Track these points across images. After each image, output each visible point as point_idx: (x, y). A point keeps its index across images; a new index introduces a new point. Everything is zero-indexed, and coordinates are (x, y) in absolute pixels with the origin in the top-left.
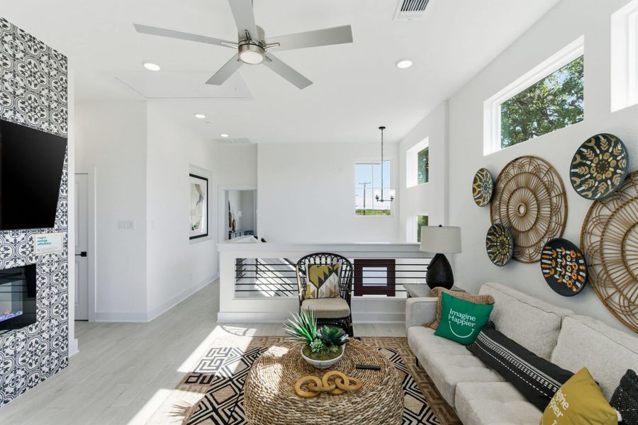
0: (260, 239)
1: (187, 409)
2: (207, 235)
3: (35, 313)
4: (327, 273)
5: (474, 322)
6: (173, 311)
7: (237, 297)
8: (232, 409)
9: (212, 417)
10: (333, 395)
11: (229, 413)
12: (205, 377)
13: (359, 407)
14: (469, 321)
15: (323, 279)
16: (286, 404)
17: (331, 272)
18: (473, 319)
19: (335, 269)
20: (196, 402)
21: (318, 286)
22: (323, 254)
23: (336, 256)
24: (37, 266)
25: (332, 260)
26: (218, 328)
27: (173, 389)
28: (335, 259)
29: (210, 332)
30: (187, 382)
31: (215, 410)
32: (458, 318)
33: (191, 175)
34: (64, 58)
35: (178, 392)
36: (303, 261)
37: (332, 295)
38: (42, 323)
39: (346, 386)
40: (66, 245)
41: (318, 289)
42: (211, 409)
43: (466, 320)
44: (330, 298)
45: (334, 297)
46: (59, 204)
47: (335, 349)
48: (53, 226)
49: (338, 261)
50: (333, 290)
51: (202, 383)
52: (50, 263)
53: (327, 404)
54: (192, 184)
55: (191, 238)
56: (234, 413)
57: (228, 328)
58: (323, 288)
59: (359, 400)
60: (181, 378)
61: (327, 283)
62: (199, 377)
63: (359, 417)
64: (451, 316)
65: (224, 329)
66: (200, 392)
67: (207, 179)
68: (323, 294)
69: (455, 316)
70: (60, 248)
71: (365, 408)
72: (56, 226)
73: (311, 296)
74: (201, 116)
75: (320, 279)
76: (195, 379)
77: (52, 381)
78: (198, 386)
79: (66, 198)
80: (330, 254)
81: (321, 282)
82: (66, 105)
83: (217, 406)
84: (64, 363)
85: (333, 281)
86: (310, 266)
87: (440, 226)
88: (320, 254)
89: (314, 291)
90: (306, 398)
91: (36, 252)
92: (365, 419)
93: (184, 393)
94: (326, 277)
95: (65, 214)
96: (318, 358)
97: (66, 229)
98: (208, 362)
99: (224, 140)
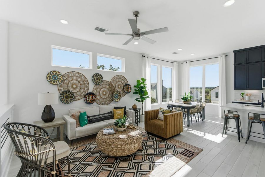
8: (133, 168)
11: (135, 167)
56: (133, 166)
69: (85, 118)
87: (48, 93)
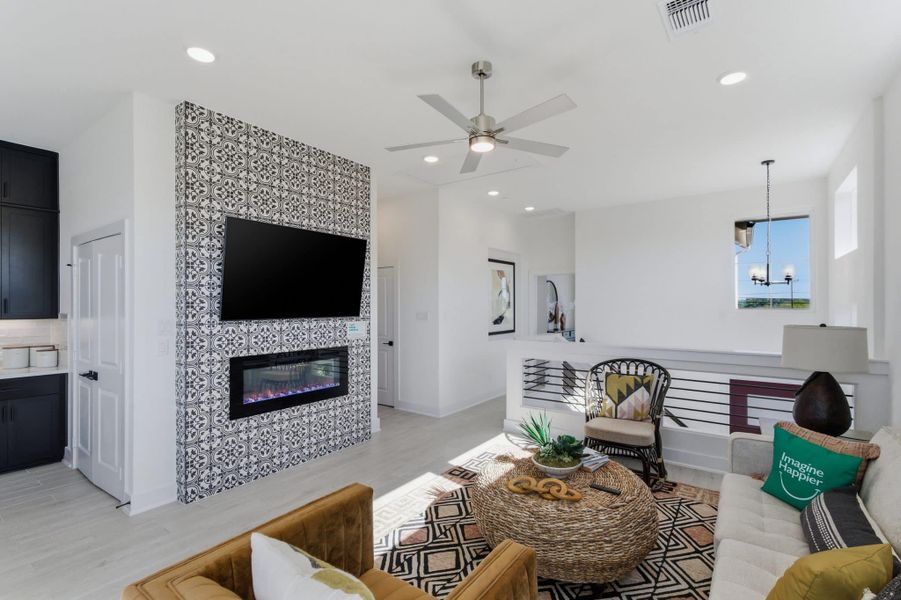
0: (578, 339)
1: (441, 493)
2: (513, 331)
3: (347, 388)
4: (632, 387)
5: (820, 479)
6: (464, 412)
7: (524, 405)
9: (459, 505)
10: (543, 498)
12: (467, 474)
13: (564, 515)
14: (812, 475)
15: (625, 392)
16: (496, 493)
17: (637, 386)
18: (817, 473)
19: (645, 381)
20: (451, 489)
21: (616, 401)
22: (633, 361)
23: (652, 364)
24: (349, 349)
25: (645, 370)
26: (503, 434)
27: (438, 474)
28: (650, 369)
29: (493, 437)
30: (450, 473)
31: (464, 501)
32: (793, 468)
33: (490, 260)
34: (368, 169)
35: (441, 478)
36: (601, 367)
37: (637, 418)
38: (352, 396)
39: (562, 495)
40: (369, 332)
41: (617, 405)
42: (461, 498)
43: (806, 473)
44: (634, 420)
45: (641, 421)
46: (363, 296)
47: (567, 459)
48: (358, 315)
49: (653, 372)
50: (640, 411)
51: (462, 477)
52: (358, 347)
53: (531, 502)
54: (493, 271)
55: (490, 334)
57: (511, 437)
58: (624, 405)
59: (566, 509)
60: (447, 469)
61: (631, 398)
62: (462, 472)
63: (561, 524)
64: (784, 463)
65: (508, 437)
66: (459, 483)
67: (513, 264)
68: (624, 414)
69: (790, 465)
70: (364, 335)
71: (571, 519)
72: (361, 316)
73: (607, 414)
74: (494, 193)
75: (620, 393)
76: (457, 473)
77: (359, 446)
78: (459, 479)
79: (369, 291)
80: (642, 362)
81: (622, 398)
82: (368, 210)
83: (466, 498)
84: (368, 436)
85: (640, 398)
86: (607, 375)
87: (823, 325)
88: (628, 360)
89: (611, 408)
90: (514, 492)
91: (348, 336)
92: (569, 529)
93: (446, 480)
94: (630, 391)
95: (368, 305)
96: (544, 463)
97: (369, 318)
98: (476, 463)
99: (530, 214)
